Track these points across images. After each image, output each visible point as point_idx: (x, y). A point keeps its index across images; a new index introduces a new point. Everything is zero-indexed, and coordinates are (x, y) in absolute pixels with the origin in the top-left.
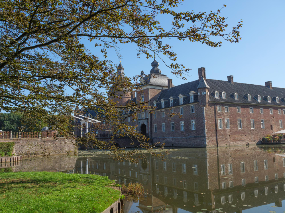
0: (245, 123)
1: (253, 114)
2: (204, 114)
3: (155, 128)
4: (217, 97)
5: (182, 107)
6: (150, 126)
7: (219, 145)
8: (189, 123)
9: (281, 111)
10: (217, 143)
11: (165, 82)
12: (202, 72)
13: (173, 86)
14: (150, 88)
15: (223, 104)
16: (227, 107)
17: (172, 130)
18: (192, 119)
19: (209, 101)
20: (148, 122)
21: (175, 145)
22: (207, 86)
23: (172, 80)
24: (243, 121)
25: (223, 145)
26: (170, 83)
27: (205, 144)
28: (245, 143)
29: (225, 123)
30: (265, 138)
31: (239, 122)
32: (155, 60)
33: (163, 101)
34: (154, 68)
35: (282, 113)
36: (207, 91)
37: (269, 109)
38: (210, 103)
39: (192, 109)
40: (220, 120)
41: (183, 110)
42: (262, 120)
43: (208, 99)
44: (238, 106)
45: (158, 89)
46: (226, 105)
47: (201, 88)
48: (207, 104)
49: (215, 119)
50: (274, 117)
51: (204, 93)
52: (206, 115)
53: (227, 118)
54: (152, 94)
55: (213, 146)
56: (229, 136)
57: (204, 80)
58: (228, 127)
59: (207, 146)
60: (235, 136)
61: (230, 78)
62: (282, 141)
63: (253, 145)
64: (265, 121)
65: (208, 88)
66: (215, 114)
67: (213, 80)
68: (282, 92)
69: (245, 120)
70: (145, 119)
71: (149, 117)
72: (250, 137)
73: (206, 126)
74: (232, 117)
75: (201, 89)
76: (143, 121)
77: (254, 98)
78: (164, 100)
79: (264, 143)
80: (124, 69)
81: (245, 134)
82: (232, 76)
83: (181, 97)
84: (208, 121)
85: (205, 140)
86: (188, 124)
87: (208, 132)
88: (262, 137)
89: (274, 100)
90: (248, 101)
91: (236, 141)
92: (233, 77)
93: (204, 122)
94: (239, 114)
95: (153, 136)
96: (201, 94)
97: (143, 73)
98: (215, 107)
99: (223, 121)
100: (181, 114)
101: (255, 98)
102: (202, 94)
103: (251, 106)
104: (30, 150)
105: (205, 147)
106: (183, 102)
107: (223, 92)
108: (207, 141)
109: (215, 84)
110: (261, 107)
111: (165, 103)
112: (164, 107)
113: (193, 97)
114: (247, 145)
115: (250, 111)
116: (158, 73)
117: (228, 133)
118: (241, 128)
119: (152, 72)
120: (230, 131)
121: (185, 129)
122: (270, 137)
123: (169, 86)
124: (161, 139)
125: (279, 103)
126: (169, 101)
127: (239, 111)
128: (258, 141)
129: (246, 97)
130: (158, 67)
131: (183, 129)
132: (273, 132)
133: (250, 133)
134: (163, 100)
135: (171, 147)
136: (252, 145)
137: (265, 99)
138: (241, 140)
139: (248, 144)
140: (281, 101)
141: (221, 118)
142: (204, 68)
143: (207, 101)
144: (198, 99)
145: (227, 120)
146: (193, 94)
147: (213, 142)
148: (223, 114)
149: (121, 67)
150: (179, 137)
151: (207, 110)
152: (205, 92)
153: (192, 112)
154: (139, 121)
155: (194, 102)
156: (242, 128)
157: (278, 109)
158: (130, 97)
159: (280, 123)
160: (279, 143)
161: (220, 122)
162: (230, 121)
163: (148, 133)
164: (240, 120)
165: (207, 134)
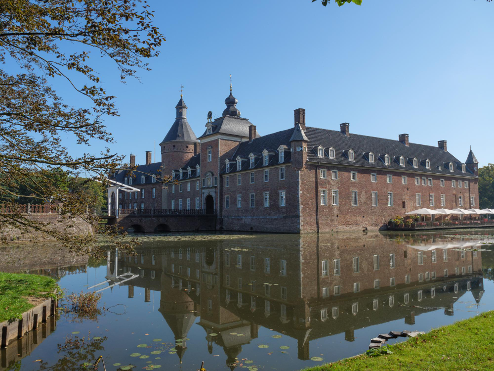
0: (363, 198)
1: (377, 184)
2: (298, 182)
3: (227, 201)
4: (320, 155)
5: (267, 170)
6: (219, 199)
7: (320, 231)
8: (277, 195)
9: (419, 179)
10: (318, 227)
11: (245, 130)
12: (300, 115)
13: (257, 137)
14: (221, 139)
15: (329, 166)
16: (336, 172)
17: (252, 206)
18: (281, 189)
19: (307, 162)
20: (216, 193)
21: (254, 229)
22: (305, 138)
23: (255, 127)
24: (360, 193)
25: (327, 230)
26: (253, 132)
27: (299, 229)
28: (361, 228)
29: (331, 196)
30: (393, 220)
31: (353, 196)
32: (231, 94)
33: (239, 160)
34: (229, 107)
35: (421, 183)
36: (304, 145)
37: (401, 176)
38: (308, 165)
39: (282, 174)
40: (324, 191)
41: (268, 174)
42: (390, 194)
43: (305, 158)
44: (354, 171)
45: (234, 141)
46: (334, 168)
47: (295, 141)
48: (304, 166)
49: (316, 189)
50: (408, 190)
51: (300, 149)
52: (302, 183)
53: (335, 189)
54: (224, 148)
55: (311, 231)
56: (337, 216)
57: (301, 128)
58: (336, 203)
59: (302, 232)
60: (347, 216)
61: (345, 127)
62: (418, 226)
63: (374, 230)
64: (395, 194)
65: (306, 141)
66: (316, 182)
67: (316, 129)
68: (423, 151)
69: (363, 192)
70: (212, 188)
71: (218, 185)
72: (369, 219)
73: (300, 200)
74: (344, 187)
75: (296, 143)
76: (209, 190)
77: (379, 158)
78: (242, 158)
79: (390, 229)
80: (187, 109)
81: (361, 213)
82: (347, 123)
83: (266, 154)
84: (305, 193)
85: (299, 223)
86: (275, 197)
87: (304, 210)
88: (388, 219)
89: (409, 162)
90: (369, 163)
91: (347, 225)
92: (348, 126)
93: (298, 194)
94: (354, 183)
95: (224, 213)
96: (295, 150)
97: (211, 114)
98: (316, 171)
99: (329, 194)
100: (266, 180)
101: (381, 159)
102: (297, 150)
103: (374, 171)
104: (11, 232)
105: (298, 232)
106: (269, 162)
107: (331, 148)
108: (302, 223)
109: (319, 136)
110: (389, 174)
111: (243, 163)
112: (240, 169)
113: (283, 155)
114: (364, 231)
115: (372, 179)
116: (236, 115)
117: (336, 212)
118: (356, 204)
119: (226, 113)
120: (339, 209)
121: (270, 204)
122: (401, 219)
123: (250, 137)
124: (235, 219)
125: (417, 167)
126: (249, 160)
127: (354, 178)
128: (382, 225)
129: (366, 157)
130: (235, 107)
131: (267, 205)
132: (405, 213)
133: (369, 212)
134: (239, 158)
135: (249, 232)
136: (372, 231)
137: (397, 161)
138: (356, 224)
139: (366, 229)
140: (421, 164)
141: (326, 188)
142: (303, 110)
143: (304, 162)
144: (290, 158)
145: (335, 192)
146: (284, 150)
147: (312, 225)
148: (329, 183)
149: (183, 104)
150: (261, 217)
151: (304, 176)
152: (302, 147)
153: (282, 178)
154: (203, 191)
155: (284, 163)
156: (358, 205)
157: (414, 178)
158: (193, 152)
159: (417, 198)
160: (412, 229)
161: (323, 195)
162: (340, 194)
163: (216, 210)
164: (356, 192)
165: (302, 213)
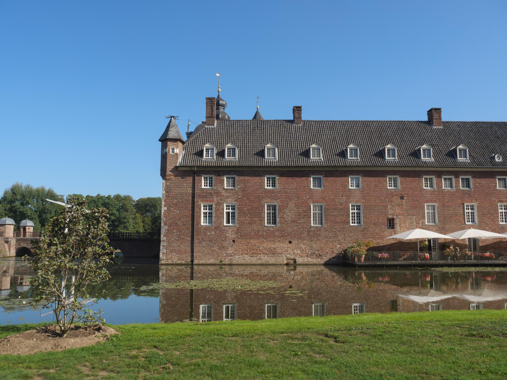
0: (290, 214)
1: (323, 191)
4: (209, 157)
9: (435, 180)
10: (192, 256)
12: (207, 106)
15: (218, 171)
16: (233, 178)
19: (176, 167)
24: (284, 207)
28: (283, 260)
29: (223, 213)
31: (268, 211)
35: (439, 186)
36: (172, 145)
37: (384, 177)
43: (173, 163)
44: (271, 174)
48: (170, 173)
49: (192, 204)
50: (402, 198)
51: (165, 152)
52: (168, 197)
53: (231, 202)
55: (180, 262)
56: (234, 241)
58: (233, 223)
59: (163, 262)
60: (253, 241)
63: (313, 264)
64: (369, 207)
66: (194, 194)
69: (292, 205)
72: (303, 246)
73: (162, 219)
74: (249, 199)
81: (286, 236)
84: (171, 209)
87: (169, 232)
89: (418, 153)
91: (254, 254)
94: (271, 191)
98: (194, 179)
103: (316, 172)
107: (230, 145)
108: (163, 250)
110: (353, 174)
114: (289, 264)
115: (313, 184)
117: (231, 235)
125: (430, 161)
127: (272, 184)
133: (305, 235)
139: (295, 262)
141: (213, 201)
145: (231, 206)
147: (182, 254)
148: (218, 193)
151: (172, 187)
152: (166, 148)
156: (279, 225)
157: (421, 177)
159: (428, 211)
161: (206, 211)
164: (275, 206)
165: (165, 236)
